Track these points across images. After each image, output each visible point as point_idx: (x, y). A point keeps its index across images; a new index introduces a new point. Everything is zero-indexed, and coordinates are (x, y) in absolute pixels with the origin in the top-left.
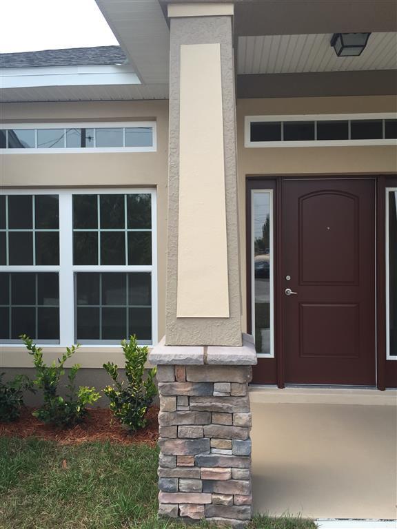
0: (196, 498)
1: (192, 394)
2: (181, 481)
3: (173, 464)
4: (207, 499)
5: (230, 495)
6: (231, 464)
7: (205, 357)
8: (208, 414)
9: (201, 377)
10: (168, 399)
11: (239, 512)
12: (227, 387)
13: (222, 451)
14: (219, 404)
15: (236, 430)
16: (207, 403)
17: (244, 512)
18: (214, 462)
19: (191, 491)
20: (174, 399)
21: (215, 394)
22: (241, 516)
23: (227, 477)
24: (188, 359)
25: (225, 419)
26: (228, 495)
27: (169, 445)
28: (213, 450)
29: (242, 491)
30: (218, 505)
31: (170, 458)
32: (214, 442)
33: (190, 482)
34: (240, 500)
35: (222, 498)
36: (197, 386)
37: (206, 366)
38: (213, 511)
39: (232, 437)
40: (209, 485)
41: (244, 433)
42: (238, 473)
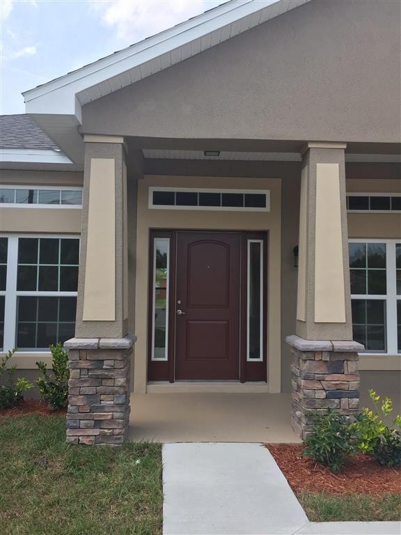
0: (90, 432)
1: (90, 367)
2: (81, 421)
3: (77, 411)
4: (97, 432)
5: (111, 429)
6: (112, 410)
7: (98, 344)
8: (100, 380)
9: (96, 357)
10: (75, 370)
11: (116, 439)
12: (111, 363)
13: (107, 402)
14: (106, 373)
15: (116, 389)
16: (99, 372)
17: (119, 439)
18: (102, 408)
19: (87, 427)
20: (79, 370)
21: (104, 367)
22: (117, 442)
23: (110, 417)
24: (88, 345)
25: (110, 383)
26: (109, 429)
27: (74, 399)
28: (102, 402)
29: (118, 426)
30: (103, 435)
31: (74, 407)
32: (102, 397)
33: (86, 421)
34: (117, 431)
35: (106, 431)
36: (93, 363)
37: (99, 349)
38: (100, 439)
39: (114, 393)
40: (98, 423)
41: (122, 391)
42: (117, 415)
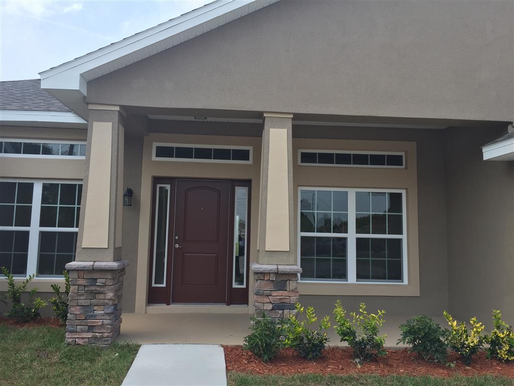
0: (85, 335)
1: (86, 284)
2: (78, 327)
3: (74, 318)
4: (90, 335)
5: (101, 333)
6: (103, 317)
7: (93, 265)
8: (94, 294)
9: (91, 276)
10: (74, 286)
11: (105, 341)
12: (103, 281)
13: (99, 312)
14: (99, 289)
15: (106, 301)
16: (93, 288)
17: (107, 340)
18: (94, 317)
19: (83, 331)
20: (77, 287)
21: (97, 284)
22: (106, 343)
23: (100, 323)
24: (84, 267)
25: (101, 296)
27: (73, 309)
28: (95, 312)
29: (107, 330)
30: (95, 338)
31: (73, 315)
32: (95, 308)
33: (82, 327)
34: (106, 335)
35: (97, 334)
36: (90, 280)
37: (93, 270)
38: (93, 341)
39: (104, 305)
40: (91, 328)
41: (111, 303)
42: (106, 322)
